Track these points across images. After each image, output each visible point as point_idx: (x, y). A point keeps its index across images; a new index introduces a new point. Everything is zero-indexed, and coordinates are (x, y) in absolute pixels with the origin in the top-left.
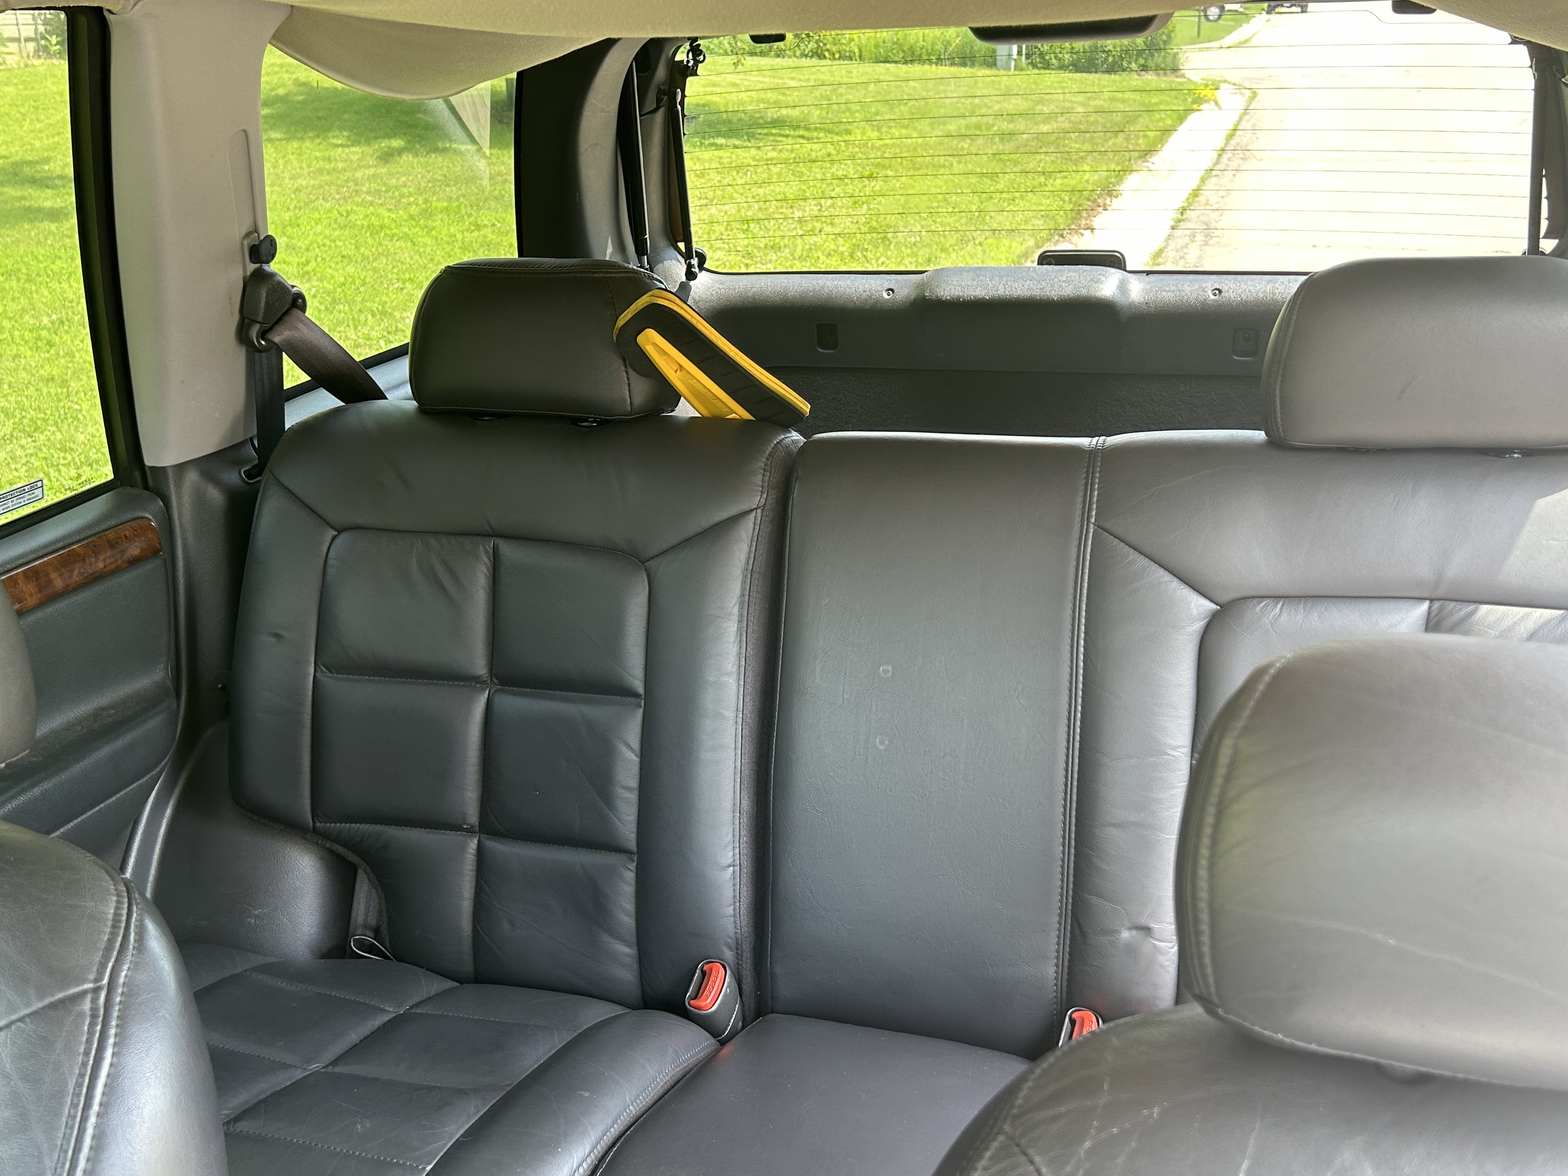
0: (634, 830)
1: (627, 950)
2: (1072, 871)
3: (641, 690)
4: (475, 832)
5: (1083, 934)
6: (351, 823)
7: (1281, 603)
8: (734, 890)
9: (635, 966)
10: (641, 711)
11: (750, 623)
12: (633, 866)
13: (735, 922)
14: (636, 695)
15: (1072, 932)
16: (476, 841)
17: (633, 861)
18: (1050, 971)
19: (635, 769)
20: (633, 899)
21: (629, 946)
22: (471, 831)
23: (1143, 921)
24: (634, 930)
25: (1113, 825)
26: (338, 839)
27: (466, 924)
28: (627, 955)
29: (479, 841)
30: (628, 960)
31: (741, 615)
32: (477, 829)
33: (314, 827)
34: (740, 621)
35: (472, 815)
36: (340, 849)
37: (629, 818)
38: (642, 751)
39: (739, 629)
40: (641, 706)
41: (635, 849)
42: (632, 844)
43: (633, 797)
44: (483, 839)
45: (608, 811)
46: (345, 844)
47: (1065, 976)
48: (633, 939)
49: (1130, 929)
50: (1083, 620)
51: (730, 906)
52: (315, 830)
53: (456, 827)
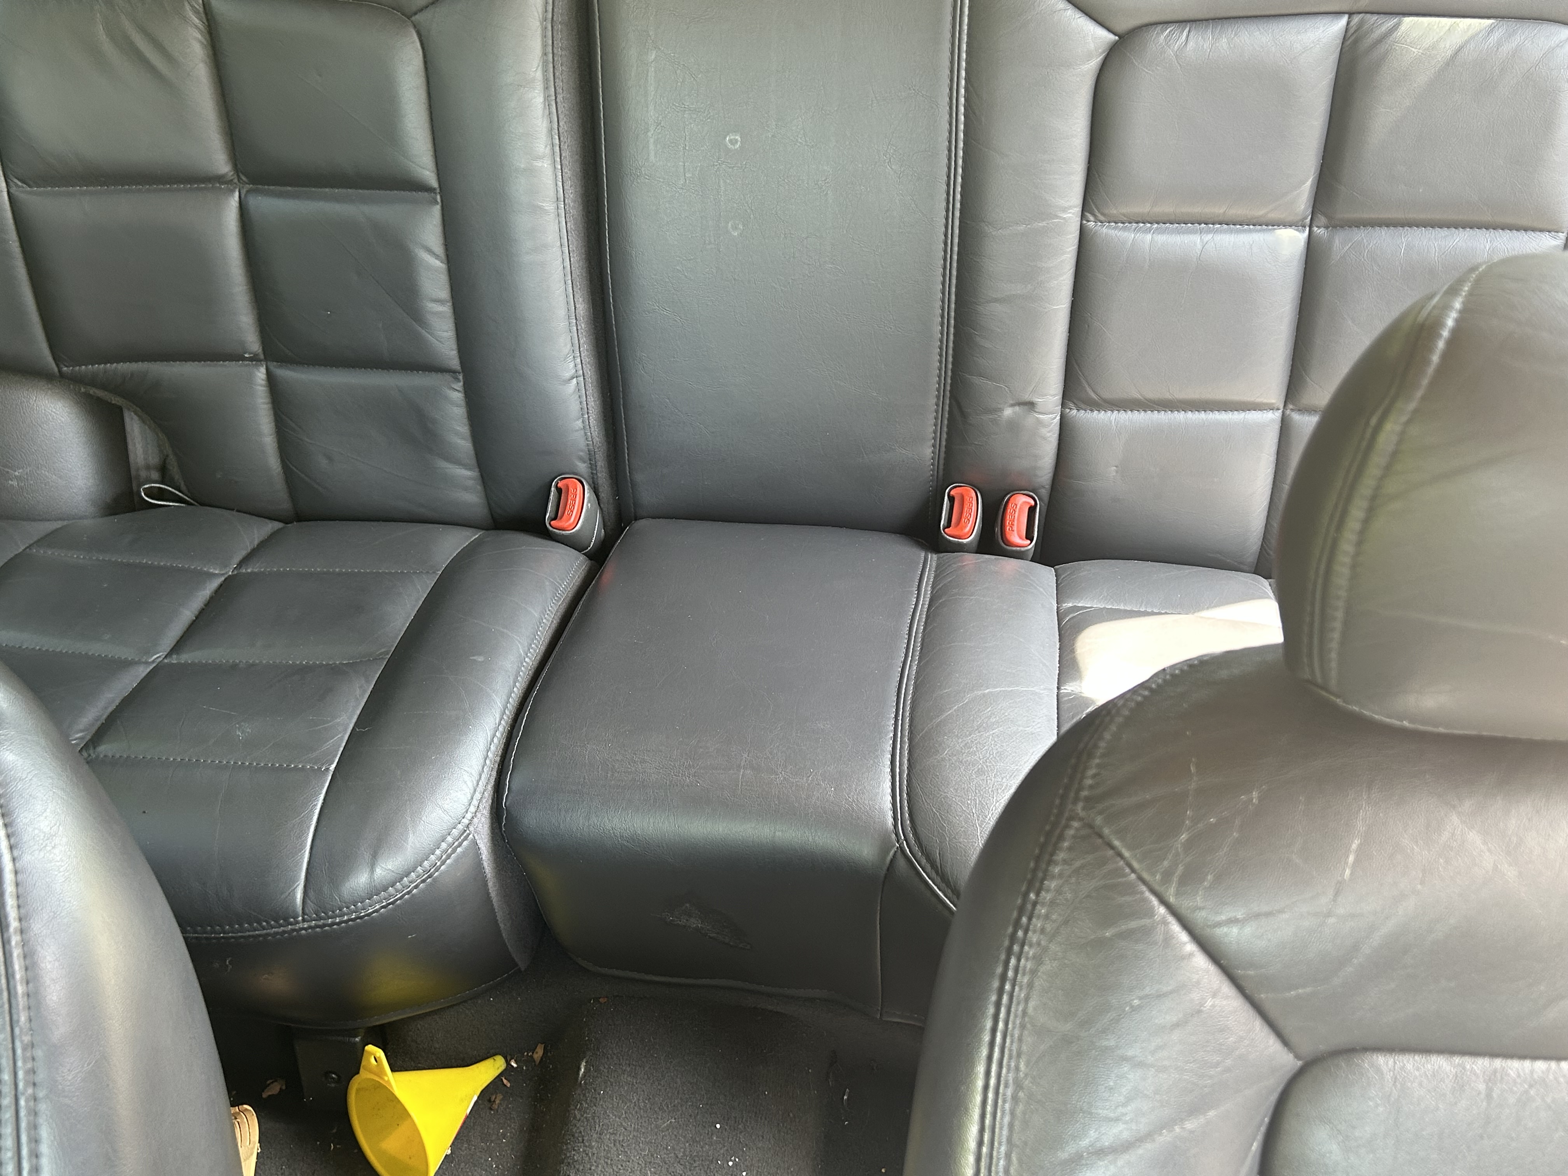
0: (455, 346)
1: (468, 473)
2: (951, 352)
3: (434, 183)
4: (261, 361)
5: (964, 415)
6: (105, 363)
7: (1187, 29)
8: (581, 403)
9: (479, 488)
10: (438, 207)
11: (559, 90)
12: (459, 386)
13: (586, 434)
14: (429, 189)
15: (950, 412)
16: (263, 370)
17: (459, 381)
18: (927, 451)
19: (443, 279)
20: (466, 421)
21: (470, 469)
22: (255, 359)
23: (1027, 397)
24: (471, 452)
25: (996, 300)
26: (92, 381)
27: (273, 461)
28: (470, 478)
29: (267, 369)
30: (471, 483)
31: (546, 80)
32: (262, 357)
33: (60, 371)
34: (546, 88)
35: (253, 342)
36: (100, 393)
37: (445, 334)
38: (447, 256)
39: (547, 98)
40: (436, 202)
41: (459, 368)
42: (455, 363)
43: (446, 309)
44: (272, 368)
45: (420, 329)
46: (104, 387)
47: (943, 455)
48: (473, 462)
49: (1012, 405)
50: (964, 64)
51: (578, 420)
52: (62, 375)
53: (236, 357)
